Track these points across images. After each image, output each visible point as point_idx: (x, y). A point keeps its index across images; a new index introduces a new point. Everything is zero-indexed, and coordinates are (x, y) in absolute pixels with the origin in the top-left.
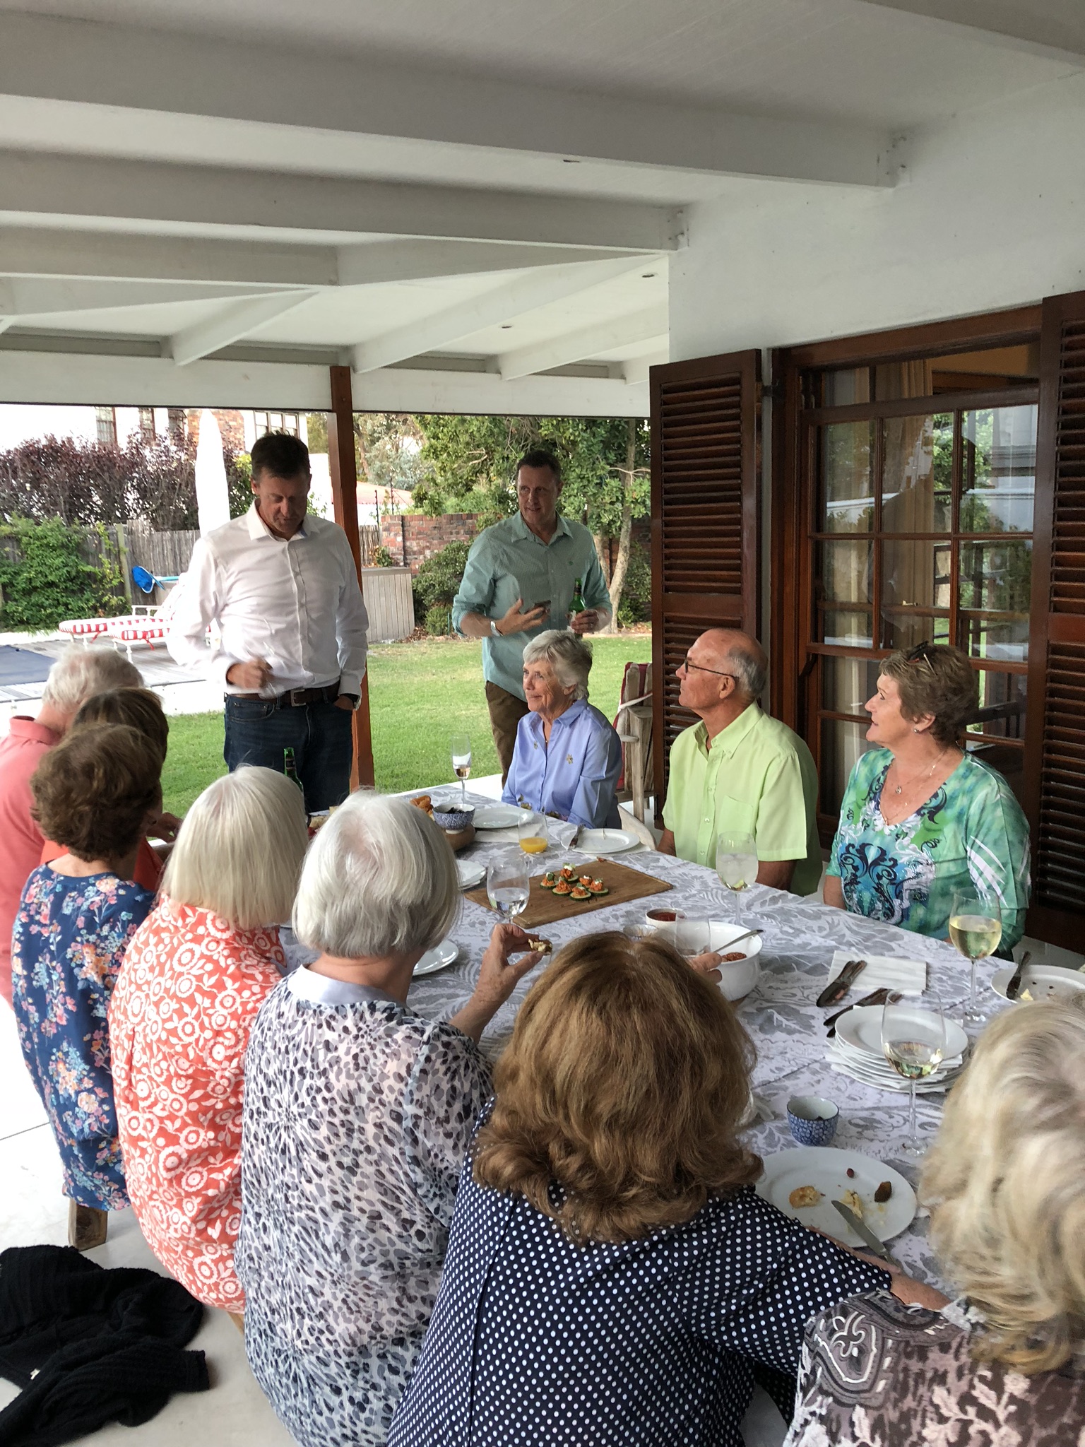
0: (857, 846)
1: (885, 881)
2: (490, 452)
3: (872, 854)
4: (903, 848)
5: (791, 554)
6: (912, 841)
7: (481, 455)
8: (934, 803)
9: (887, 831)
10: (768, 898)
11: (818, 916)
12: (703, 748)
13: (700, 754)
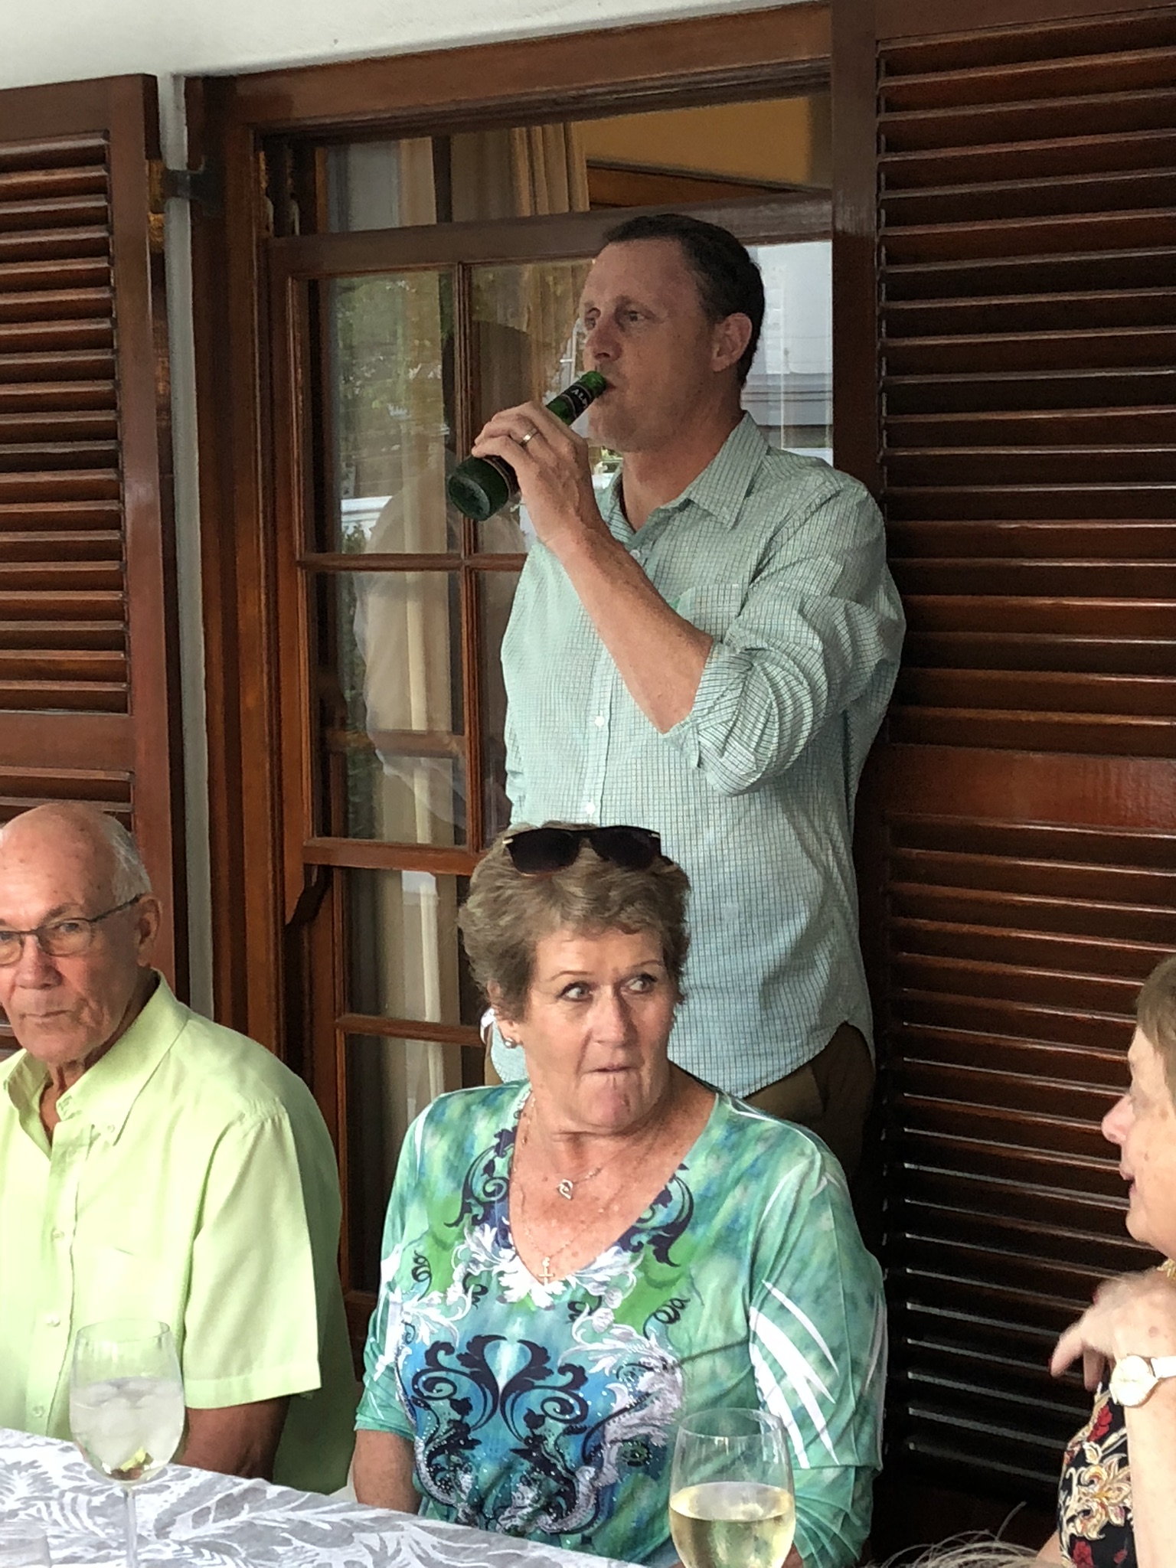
0: (460, 1345)
3: (506, 1363)
4: (595, 1336)
6: (621, 1316)
8: (663, 1216)
9: (541, 1299)
10: (212, 1503)
11: (342, 1536)
12: (36, 1125)
13: (25, 1144)
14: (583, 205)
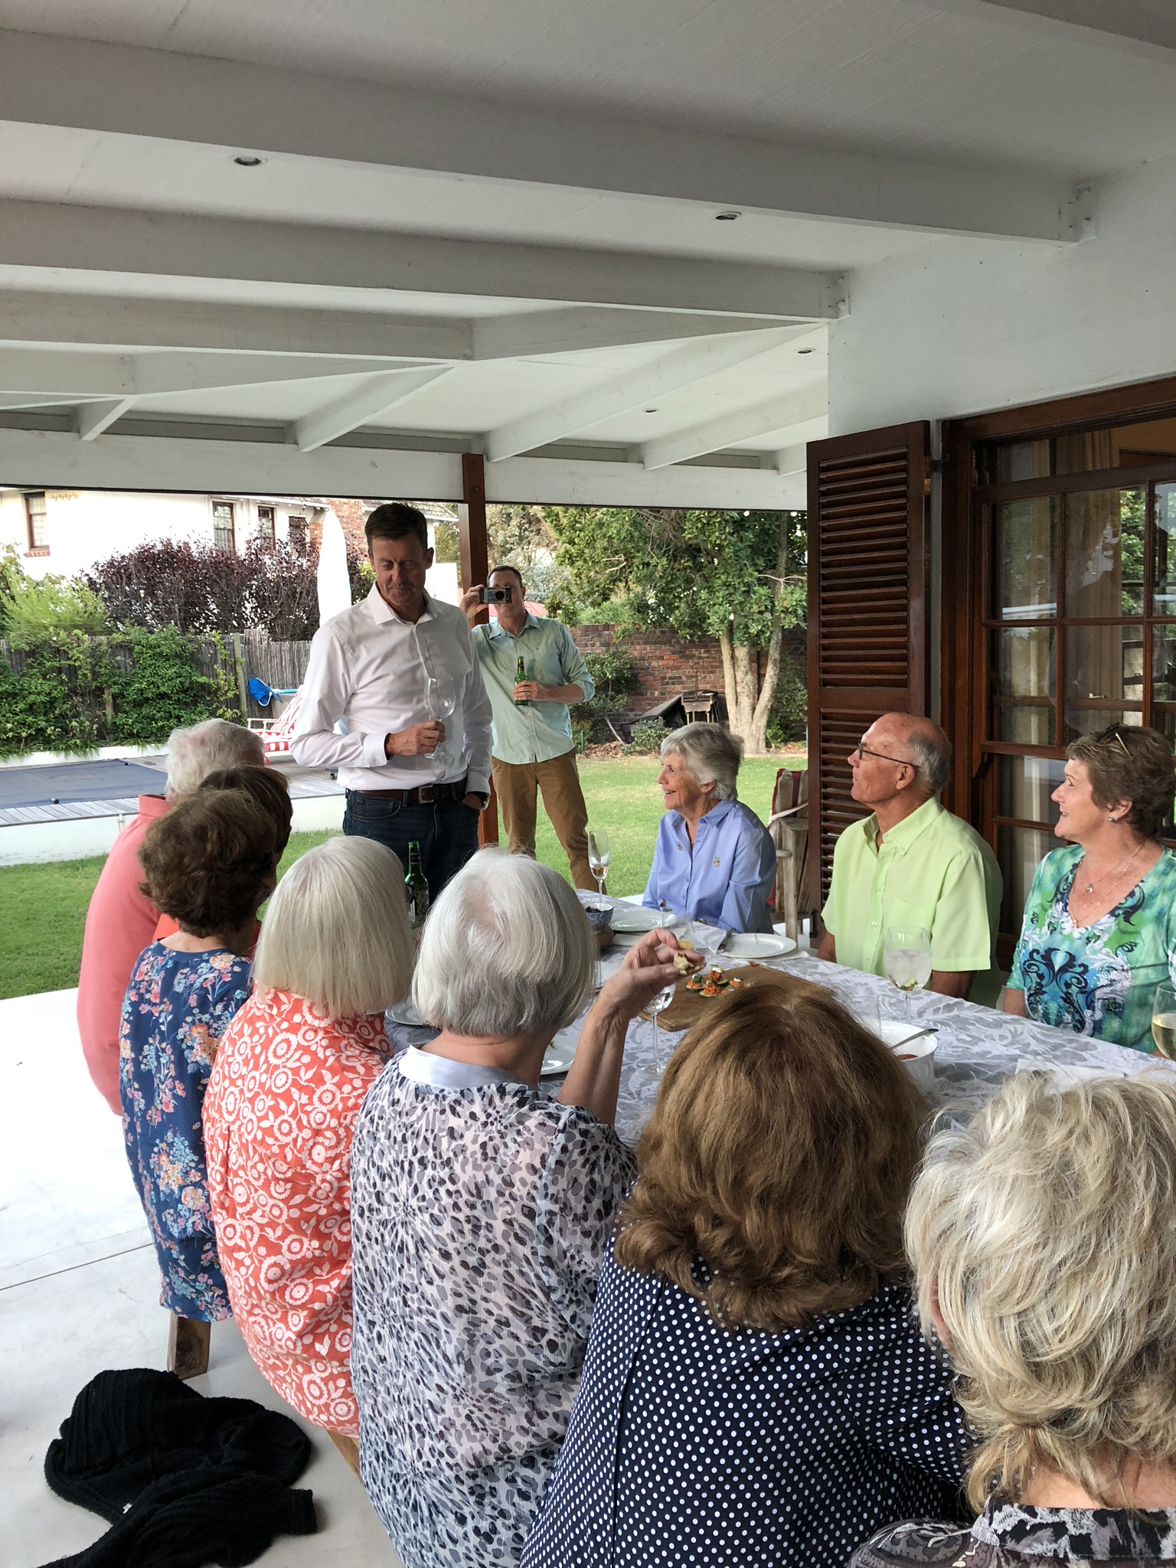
0: (1042, 952)
1: (1074, 990)
2: (629, 558)
3: (1059, 960)
4: (1095, 952)
5: (963, 642)
6: (1106, 945)
7: (619, 562)
8: (1130, 902)
9: (1076, 935)
10: (941, 1006)
11: (998, 1024)
12: (873, 844)
13: (869, 852)
14: (1116, 464)
